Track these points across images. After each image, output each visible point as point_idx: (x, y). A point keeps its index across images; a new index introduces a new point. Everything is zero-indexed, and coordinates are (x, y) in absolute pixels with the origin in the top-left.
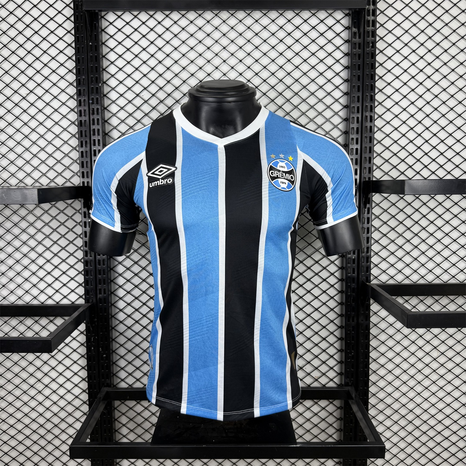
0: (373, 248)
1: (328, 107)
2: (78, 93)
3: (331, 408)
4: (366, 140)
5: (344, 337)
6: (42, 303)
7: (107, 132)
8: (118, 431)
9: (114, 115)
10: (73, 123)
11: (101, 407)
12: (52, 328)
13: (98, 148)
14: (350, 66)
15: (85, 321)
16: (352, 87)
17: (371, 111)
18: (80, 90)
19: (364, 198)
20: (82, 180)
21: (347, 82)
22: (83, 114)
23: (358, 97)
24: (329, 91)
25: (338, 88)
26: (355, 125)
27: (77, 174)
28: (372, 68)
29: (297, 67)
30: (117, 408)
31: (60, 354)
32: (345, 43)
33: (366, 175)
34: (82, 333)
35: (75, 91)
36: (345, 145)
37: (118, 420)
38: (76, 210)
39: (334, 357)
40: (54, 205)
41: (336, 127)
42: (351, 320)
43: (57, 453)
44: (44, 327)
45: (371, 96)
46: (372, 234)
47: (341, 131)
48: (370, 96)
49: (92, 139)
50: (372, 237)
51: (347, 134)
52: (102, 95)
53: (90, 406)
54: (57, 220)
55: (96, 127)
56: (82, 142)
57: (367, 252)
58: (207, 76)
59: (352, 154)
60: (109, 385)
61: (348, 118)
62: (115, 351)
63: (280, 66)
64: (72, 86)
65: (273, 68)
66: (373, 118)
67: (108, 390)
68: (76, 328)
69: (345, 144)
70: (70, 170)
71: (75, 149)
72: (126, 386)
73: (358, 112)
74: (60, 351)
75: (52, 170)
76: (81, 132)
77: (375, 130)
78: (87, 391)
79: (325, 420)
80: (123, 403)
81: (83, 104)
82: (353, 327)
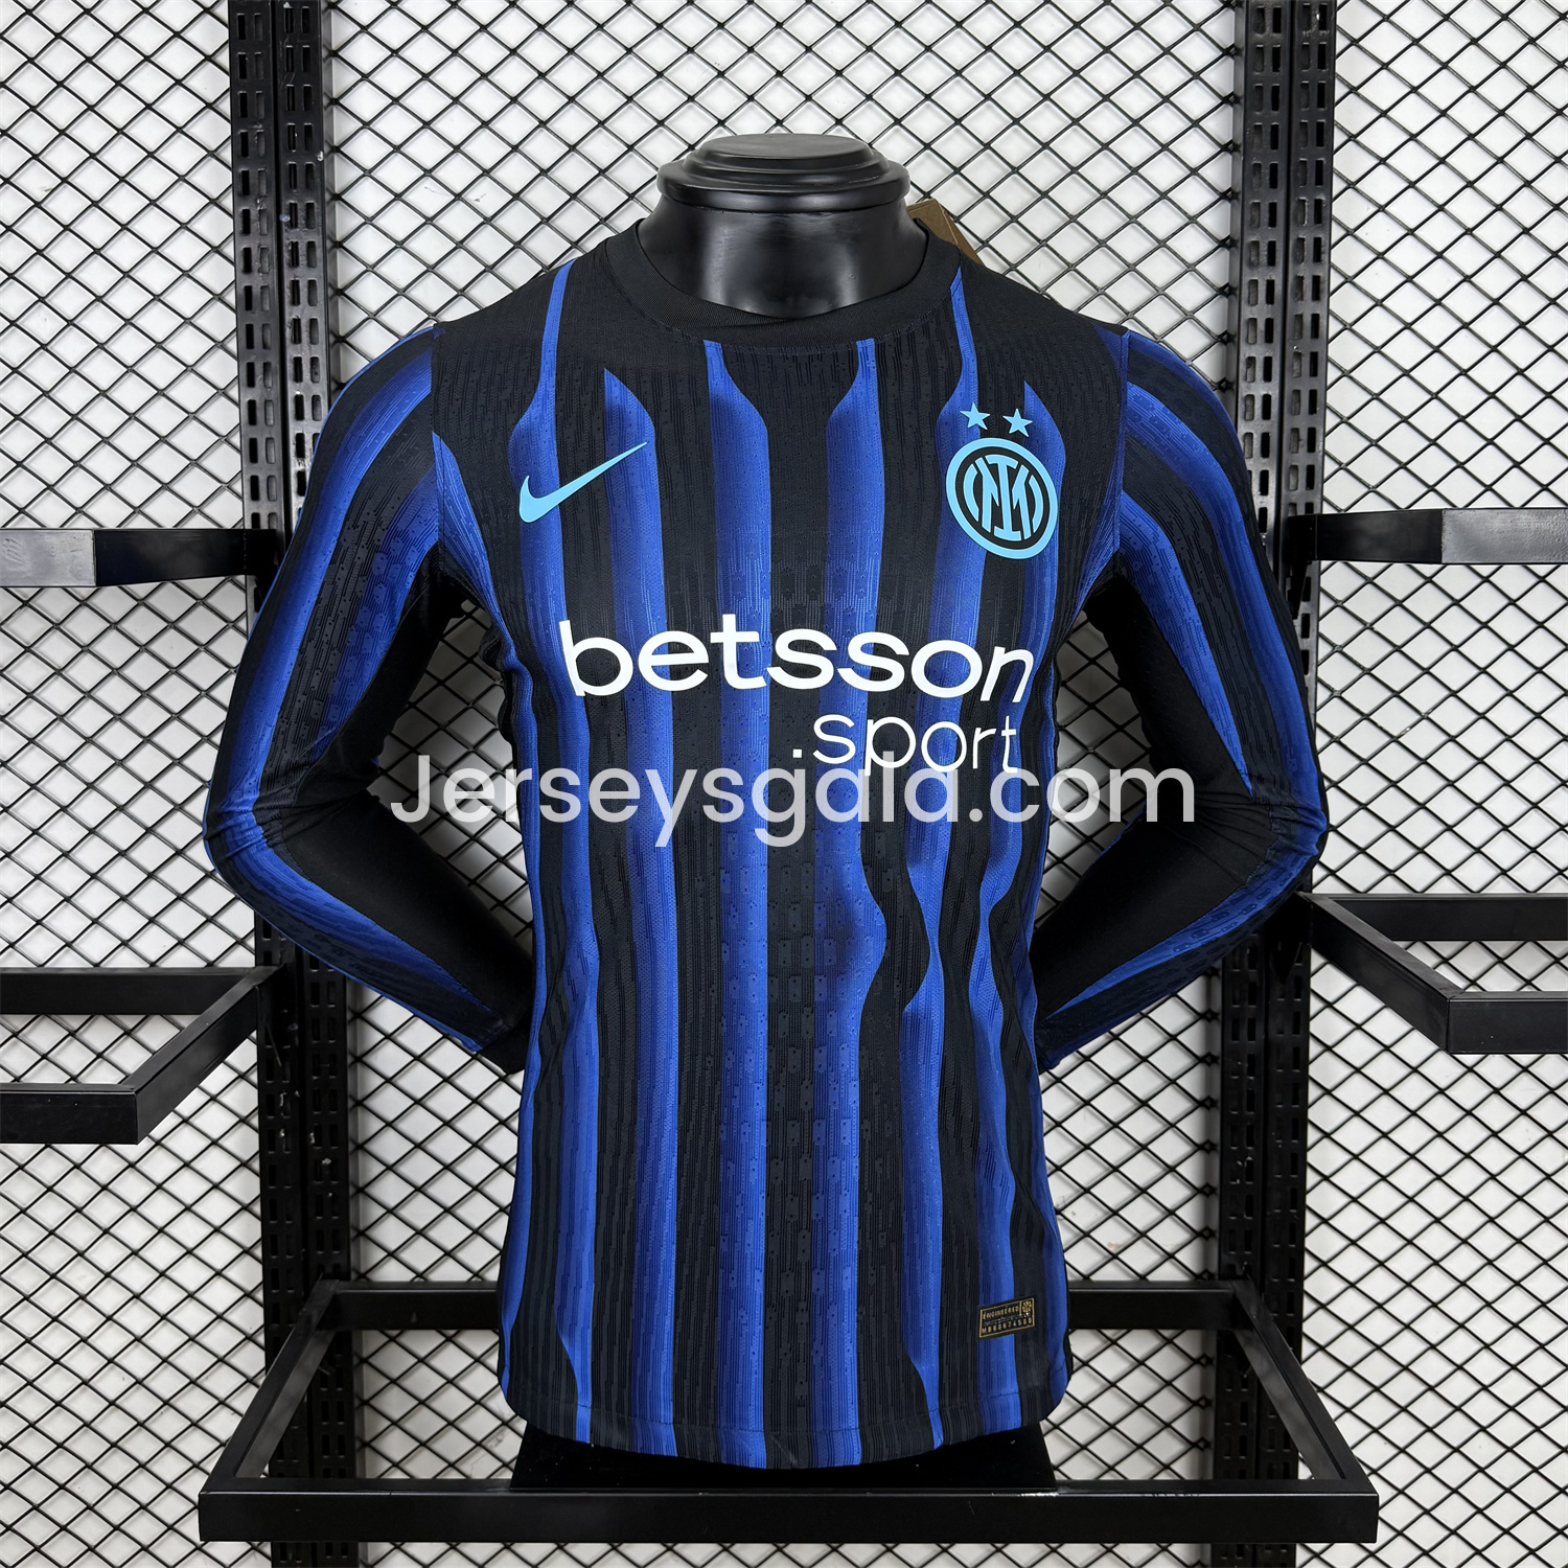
0: (1322, 762)
1: (1162, 244)
2: (240, 187)
3: (1167, 1363)
4: (1296, 367)
5: (1216, 1094)
6: (97, 965)
7: (342, 333)
8: (373, 1444)
9: (371, 268)
10: (219, 297)
11: (313, 1357)
12: (131, 1057)
13: (308, 388)
14: (1241, 93)
15: (254, 1034)
16: (1249, 171)
17: (1317, 258)
18: (245, 175)
19: (1288, 580)
20: (253, 508)
21: (1231, 152)
22: (256, 264)
23: (1273, 207)
24: (1163, 186)
25: (1199, 175)
26: (1260, 312)
27: (229, 486)
28: (1321, 104)
29: (1046, 97)
30: (371, 1360)
31: (159, 1153)
32: (1222, 8)
33: (1299, 495)
34: (242, 1076)
35: (227, 177)
36: (1223, 384)
37: (372, 1402)
38: (225, 620)
39: (1178, 1169)
40: (141, 602)
41: (1188, 316)
42: (1244, 1033)
43: (144, 1528)
44: (100, 1055)
45: (1318, 203)
46: (1316, 710)
47: (1208, 331)
48: (1313, 203)
49: (288, 357)
50: (1317, 724)
51: (1230, 344)
52: (327, 197)
53: (270, 1350)
54: (154, 655)
55: (301, 312)
56: (251, 368)
58: (716, 126)
59: (1248, 417)
60: (342, 1273)
61: (1235, 284)
62: (367, 1146)
63: (983, 94)
64: (214, 161)
65: (958, 98)
66: (1323, 286)
67: (339, 1292)
68: (220, 1058)
69: (1224, 380)
70: (205, 471)
71: (223, 392)
72: (408, 1276)
73: (1272, 262)
74: (158, 1143)
75: (138, 470)
76: (250, 328)
77: (1333, 331)
78: (260, 1296)
79: (1146, 1405)
80: (393, 1339)
81: (254, 226)
82: (1251, 1059)
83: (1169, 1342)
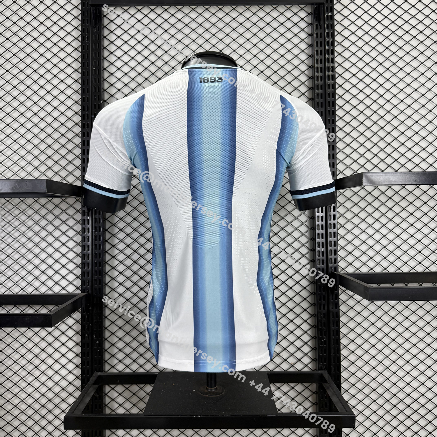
0: (339, 242)
2: (82, 110)
3: (307, 393)
5: (316, 325)
6: (43, 294)
10: (77, 135)
14: (313, 87)
15: (80, 310)
17: (333, 124)
18: (84, 107)
21: (312, 100)
22: (86, 127)
27: (78, 178)
28: (333, 89)
30: (108, 394)
31: (56, 341)
34: (77, 322)
35: (80, 108)
37: (108, 405)
38: (76, 210)
39: (308, 343)
40: (57, 206)
42: (322, 308)
45: (333, 111)
46: (337, 230)
50: (338, 233)
53: (82, 391)
54: (59, 219)
56: (84, 151)
57: (335, 246)
60: (101, 369)
62: (107, 339)
64: (77, 104)
66: (335, 130)
67: (100, 375)
70: (73, 175)
71: (77, 157)
72: (117, 372)
75: (57, 175)
76: (84, 142)
77: (337, 141)
78: (80, 377)
79: (302, 404)
80: (113, 389)
81: (86, 118)
82: (324, 314)
83: (307, 388)
